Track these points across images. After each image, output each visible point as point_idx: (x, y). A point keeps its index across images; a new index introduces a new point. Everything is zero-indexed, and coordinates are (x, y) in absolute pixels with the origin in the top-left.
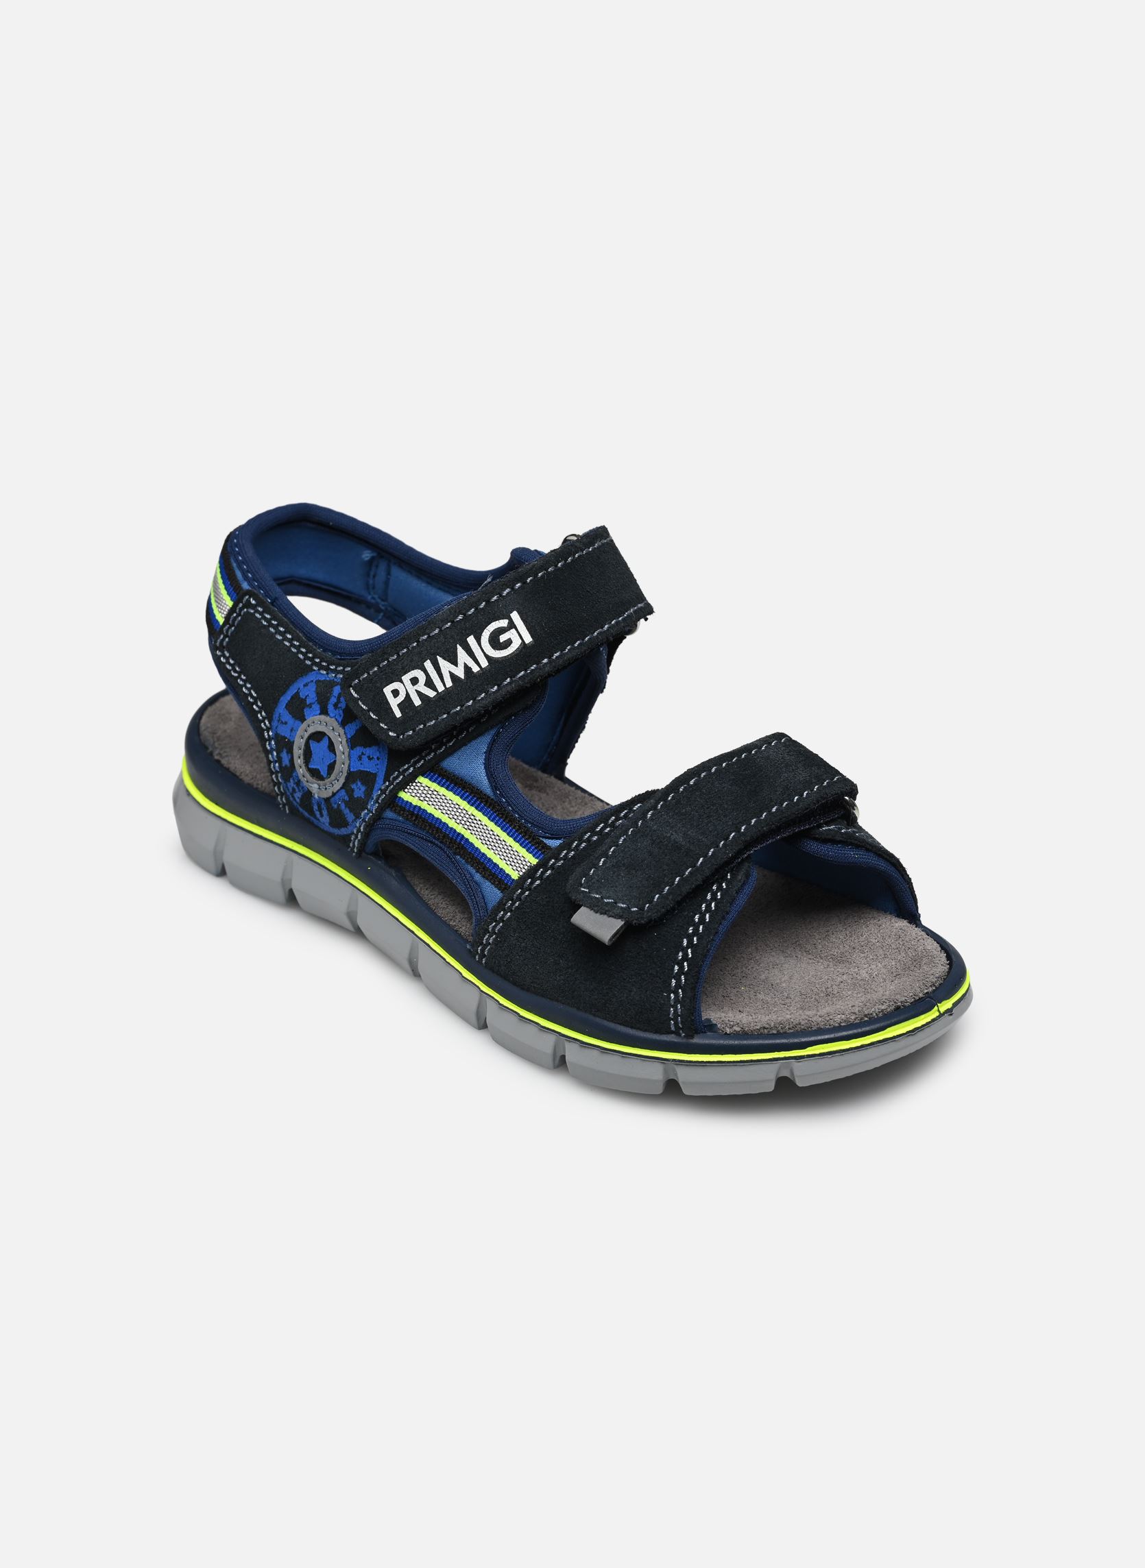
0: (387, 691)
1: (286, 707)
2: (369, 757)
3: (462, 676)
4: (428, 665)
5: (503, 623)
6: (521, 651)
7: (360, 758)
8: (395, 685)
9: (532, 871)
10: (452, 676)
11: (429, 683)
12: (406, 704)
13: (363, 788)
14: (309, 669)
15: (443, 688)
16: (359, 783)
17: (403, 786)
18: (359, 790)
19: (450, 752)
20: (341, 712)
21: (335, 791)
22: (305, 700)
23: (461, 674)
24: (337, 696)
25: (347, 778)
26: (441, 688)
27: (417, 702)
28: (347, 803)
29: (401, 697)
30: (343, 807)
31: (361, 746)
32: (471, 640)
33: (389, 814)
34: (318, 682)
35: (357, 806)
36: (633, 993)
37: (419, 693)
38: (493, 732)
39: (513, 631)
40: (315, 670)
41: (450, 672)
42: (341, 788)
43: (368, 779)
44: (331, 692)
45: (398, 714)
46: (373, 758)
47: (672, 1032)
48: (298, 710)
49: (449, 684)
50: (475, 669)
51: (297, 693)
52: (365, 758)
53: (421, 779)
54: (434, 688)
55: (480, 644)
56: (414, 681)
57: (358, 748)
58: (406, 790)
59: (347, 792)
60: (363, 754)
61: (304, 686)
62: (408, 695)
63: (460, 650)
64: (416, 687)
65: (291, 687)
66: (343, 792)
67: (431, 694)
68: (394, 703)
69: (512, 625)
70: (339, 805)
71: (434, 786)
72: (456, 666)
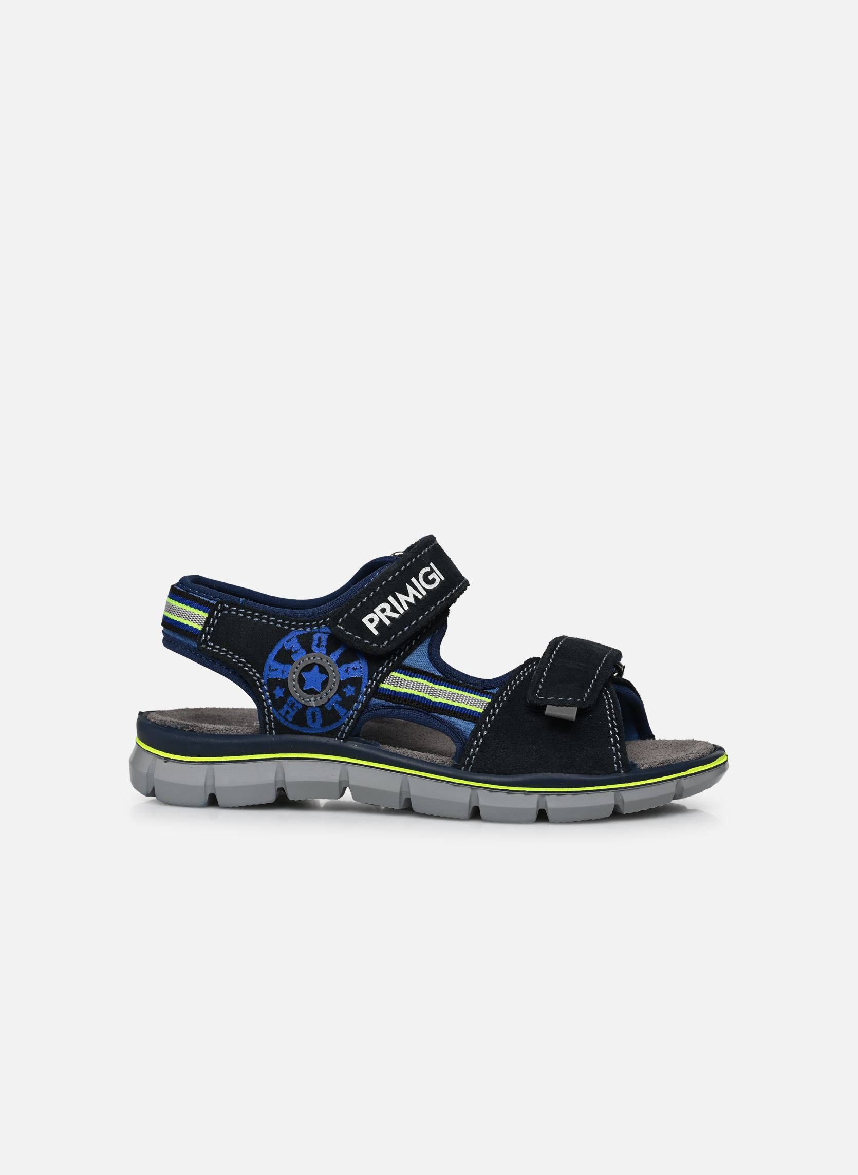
0: (365, 620)
1: (274, 659)
2: (353, 669)
3: (413, 602)
4: (391, 598)
5: (427, 569)
6: (441, 584)
7: (347, 671)
8: (371, 616)
9: (491, 705)
10: (407, 603)
11: (394, 610)
12: (381, 625)
13: (353, 689)
14: (289, 631)
15: (403, 611)
16: (349, 686)
17: (382, 680)
18: (350, 691)
19: (407, 654)
20: (324, 648)
21: (330, 697)
22: (291, 650)
23: (412, 600)
24: (317, 639)
25: (339, 686)
26: (402, 611)
27: (388, 622)
28: (340, 703)
29: (376, 622)
30: (336, 707)
31: (345, 663)
32: (413, 580)
33: (374, 701)
34: (298, 637)
35: (347, 703)
36: (589, 752)
37: (388, 617)
38: (429, 640)
39: (434, 573)
40: (293, 630)
41: (405, 601)
42: (335, 694)
43: (356, 682)
44: (312, 639)
45: (376, 633)
46: (357, 668)
47: (616, 772)
48: (285, 657)
49: (406, 608)
50: (420, 597)
51: (283, 647)
52: (350, 670)
53: (393, 674)
54: (397, 612)
55: (419, 582)
56: (383, 610)
57: (344, 666)
58: (384, 682)
59: (340, 695)
60: (348, 668)
61: (287, 642)
62: (380, 620)
63: (409, 587)
64: (385, 614)
65: (276, 646)
66: (337, 696)
67: (396, 616)
68: (372, 627)
69: (432, 571)
70: (333, 707)
71: (402, 676)
72: (408, 596)
